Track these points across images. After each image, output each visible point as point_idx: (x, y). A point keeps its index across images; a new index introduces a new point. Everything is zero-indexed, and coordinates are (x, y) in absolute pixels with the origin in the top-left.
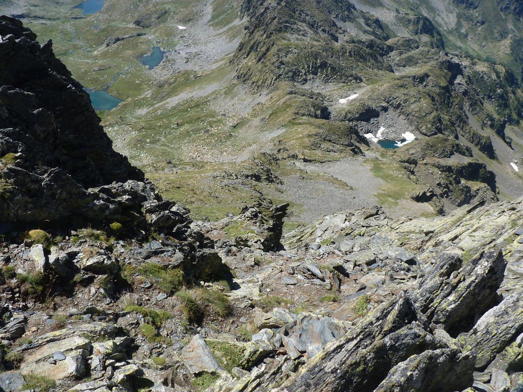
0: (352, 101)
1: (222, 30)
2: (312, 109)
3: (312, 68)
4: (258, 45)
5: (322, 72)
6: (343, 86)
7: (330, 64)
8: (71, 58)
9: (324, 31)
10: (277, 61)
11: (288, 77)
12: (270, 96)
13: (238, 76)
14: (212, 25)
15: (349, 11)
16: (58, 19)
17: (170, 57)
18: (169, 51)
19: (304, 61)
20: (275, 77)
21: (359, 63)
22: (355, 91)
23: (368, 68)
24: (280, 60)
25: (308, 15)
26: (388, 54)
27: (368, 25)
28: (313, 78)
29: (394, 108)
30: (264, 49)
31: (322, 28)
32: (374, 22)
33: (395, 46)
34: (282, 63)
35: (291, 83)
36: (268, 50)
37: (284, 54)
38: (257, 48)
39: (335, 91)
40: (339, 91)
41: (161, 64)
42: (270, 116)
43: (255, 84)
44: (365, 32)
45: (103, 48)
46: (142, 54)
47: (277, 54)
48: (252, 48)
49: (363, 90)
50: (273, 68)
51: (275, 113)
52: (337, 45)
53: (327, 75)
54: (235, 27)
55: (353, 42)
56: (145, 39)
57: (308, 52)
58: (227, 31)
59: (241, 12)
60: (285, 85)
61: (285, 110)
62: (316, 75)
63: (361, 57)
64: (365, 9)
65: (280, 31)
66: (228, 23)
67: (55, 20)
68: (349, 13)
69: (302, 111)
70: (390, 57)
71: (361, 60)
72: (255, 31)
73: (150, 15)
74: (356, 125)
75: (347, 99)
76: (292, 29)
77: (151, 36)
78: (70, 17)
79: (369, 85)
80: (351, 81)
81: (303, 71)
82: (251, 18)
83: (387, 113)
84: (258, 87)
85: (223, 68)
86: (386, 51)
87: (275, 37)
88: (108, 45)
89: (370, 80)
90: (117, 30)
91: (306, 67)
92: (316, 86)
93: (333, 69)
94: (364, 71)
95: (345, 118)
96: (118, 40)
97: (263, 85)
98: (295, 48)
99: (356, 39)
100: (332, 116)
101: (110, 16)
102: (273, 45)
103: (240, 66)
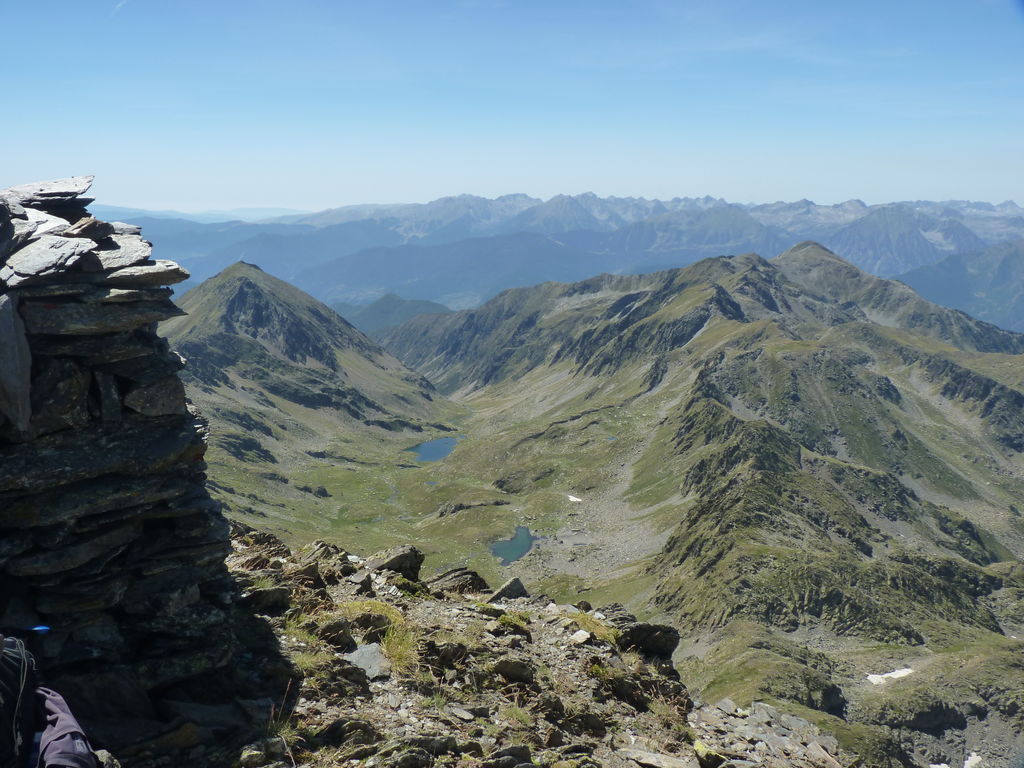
0: (898, 682)
1: (646, 511)
2: (803, 687)
3: (810, 600)
4: (702, 545)
5: (831, 612)
6: (879, 648)
7: (849, 599)
8: (376, 530)
9: (841, 532)
10: (736, 578)
11: (756, 613)
12: (716, 645)
13: (658, 598)
14: (630, 500)
15: (903, 500)
16: (376, 464)
17: (543, 548)
18: (544, 537)
19: (792, 586)
20: (730, 610)
21: (915, 604)
22: (906, 662)
23: (937, 617)
24: (743, 577)
25: (807, 501)
26: (990, 593)
27: (945, 530)
28: (811, 622)
29: (1003, 712)
30: (712, 554)
31: (837, 526)
32: (960, 527)
33: (1004, 577)
34: (745, 584)
35: (762, 625)
36: (720, 556)
37: (752, 568)
38: (700, 550)
39: (859, 656)
40: (869, 656)
41: (526, 557)
42: (709, 687)
43: (688, 617)
44: (939, 543)
45: (433, 518)
46: (496, 536)
47: (738, 565)
48: (690, 549)
49: (925, 663)
50: (726, 591)
51: (721, 682)
52: (867, 563)
53: (841, 620)
54: (670, 508)
55: (906, 560)
56: (506, 511)
57: (802, 569)
58: (655, 514)
59: (686, 484)
60: (749, 628)
61: (742, 679)
62: (818, 616)
63: (921, 592)
64: (940, 500)
65: (747, 523)
66: (659, 500)
67: (370, 465)
68: (902, 503)
69: (779, 687)
70: (994, 600)
71: (919, 598)
72: (701, 520)
73: (524, 473)
74: (908, 740)
75: (886, 675)
76: (772, 523)
77: (518, 507)
78: (395, 463)
79: (938, 652)
80: (896, 638)
81: (789, 604)
82: (702, 496)
83: (984, 722)
84: (695, 624)
85: (633, 580)
86: (984, 586)
87: (736, 533)
88: (442, 515)
89: (941, 642)
90: (464, 491)
91: (796, 597)
92: (817, 638)
93: (856, 608)
94: (926, 621)
95: (880, 719)
96: (460, 507)
97: (704, 621)
98: (775, 559)
99: (911, 556)
100: (850, 709)
101: (459, 468)
102: (730, 548)
103: (665, 580)
